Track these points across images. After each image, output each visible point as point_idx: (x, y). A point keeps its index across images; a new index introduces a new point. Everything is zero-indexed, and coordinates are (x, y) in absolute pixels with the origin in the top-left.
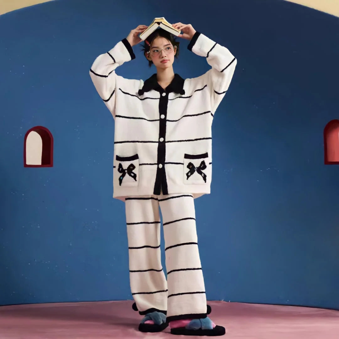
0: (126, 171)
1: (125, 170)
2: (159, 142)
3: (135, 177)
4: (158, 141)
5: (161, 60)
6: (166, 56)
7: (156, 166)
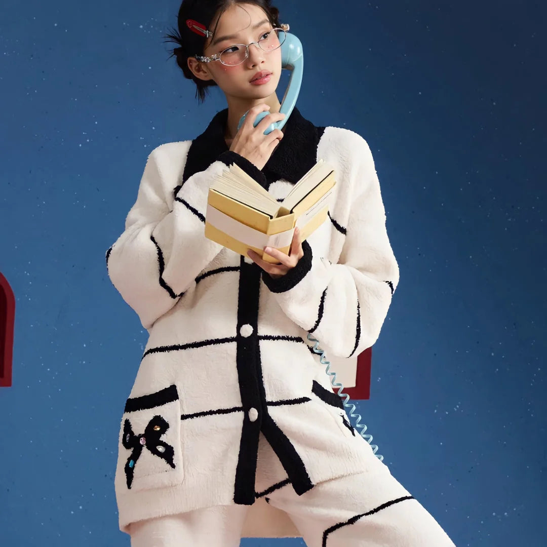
0: (142, 441)
1: (140, 436)
2: (239, 339)
3: (168, 455)
4: (234, 335)
5: (251, 74)
6: (264, 60)
7: (240, 415)
